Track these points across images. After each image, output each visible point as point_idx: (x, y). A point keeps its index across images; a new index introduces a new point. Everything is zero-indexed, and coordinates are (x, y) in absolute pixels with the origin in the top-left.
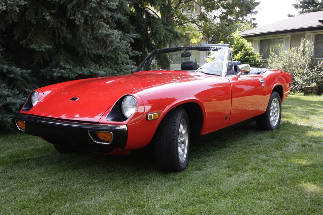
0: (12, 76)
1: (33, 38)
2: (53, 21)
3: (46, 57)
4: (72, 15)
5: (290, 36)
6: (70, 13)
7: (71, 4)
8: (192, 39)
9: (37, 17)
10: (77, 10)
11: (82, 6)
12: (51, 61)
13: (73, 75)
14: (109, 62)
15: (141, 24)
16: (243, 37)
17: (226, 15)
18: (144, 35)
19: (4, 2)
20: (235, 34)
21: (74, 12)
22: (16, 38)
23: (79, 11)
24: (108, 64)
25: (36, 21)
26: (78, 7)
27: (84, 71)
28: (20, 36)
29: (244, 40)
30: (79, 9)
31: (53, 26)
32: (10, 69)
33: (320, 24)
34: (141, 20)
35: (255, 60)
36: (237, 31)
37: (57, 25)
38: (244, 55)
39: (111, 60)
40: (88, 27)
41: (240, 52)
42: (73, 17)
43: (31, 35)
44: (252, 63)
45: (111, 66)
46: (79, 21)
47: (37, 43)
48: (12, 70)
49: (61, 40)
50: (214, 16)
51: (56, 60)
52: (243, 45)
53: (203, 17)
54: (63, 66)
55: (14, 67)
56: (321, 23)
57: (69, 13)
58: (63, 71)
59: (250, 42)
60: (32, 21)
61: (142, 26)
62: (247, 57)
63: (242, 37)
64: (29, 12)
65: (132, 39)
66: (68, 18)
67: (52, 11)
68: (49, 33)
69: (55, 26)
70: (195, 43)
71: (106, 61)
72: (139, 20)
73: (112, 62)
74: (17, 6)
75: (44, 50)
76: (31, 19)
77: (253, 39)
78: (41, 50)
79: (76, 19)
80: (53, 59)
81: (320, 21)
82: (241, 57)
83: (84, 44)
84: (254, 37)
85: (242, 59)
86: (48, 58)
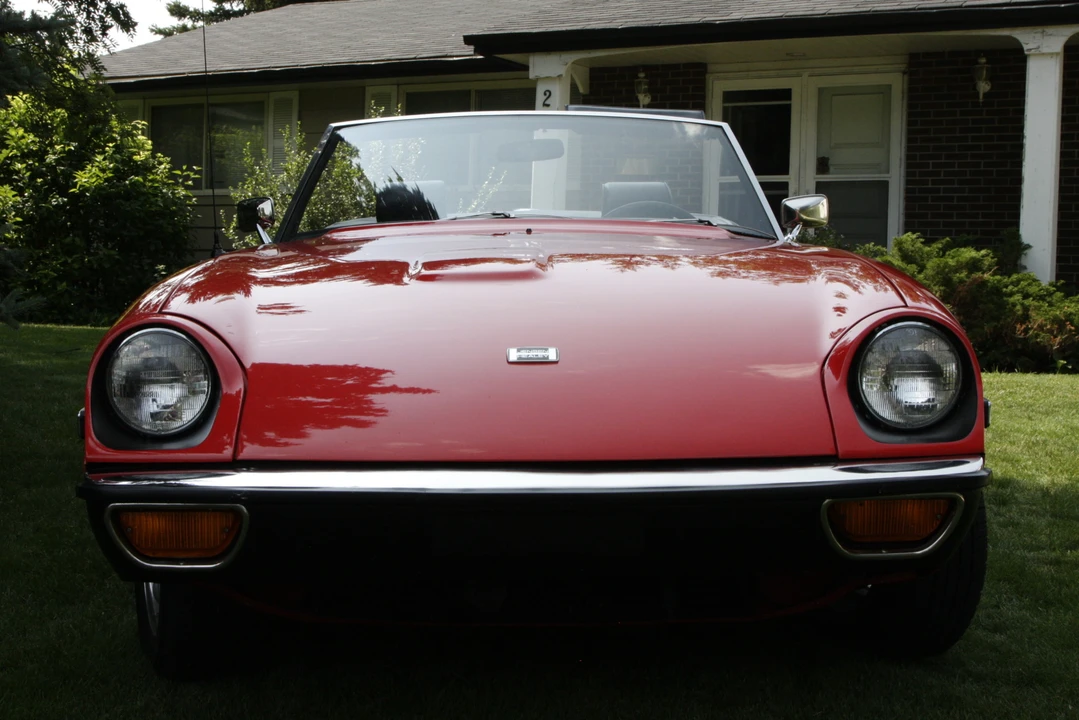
5: (294, 96)
33: (468, 51)
56: (472, 48)
81: (468, 40)
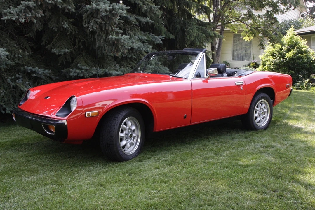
0: (34, 75)
1: (56, 44)
2: (72, 28)
3: (69, 59)
4: (86, 22)
6: (86, 21)
7: (86, 14)
8: (245, 37)
9: (58, 26)
10: (91, 18)
11: (95, 15)
12: (73, 62)
13: (88, 75)
14: (131, 62)
15: (177, 25)
16: (298, 34)
17: (272, 13)
18: (179, 36)
19: (24, 16)
20: (289, 31)
21: (89, 20)
22: (43, 43)
23: (92, 20)
24: (130, 64)
25: (57, 29)
26: (92, 16)
27: (99, 71)
28: (47, 41)
29: (299, 38)
30: (93, 18)
31: (71, 33)
32: (34, 70)
34: (176, 22)
35: (308, 58)
36: (291, 29)
37: (75, 32)
38: (296, 53)
39: (133, 61)
40: (103, 33)
41: (292, 50)
42: (87, 25)
43: (55, 41)
44: (304, 61)
45: (133, 66)
46: (92, 29)
47: (58, 47)
48: (35, 71)
49: (81, 44)
50: (259, 15)
51: (76, 61)
52: (297, 42)
53: (250, 16)
54: (80, 67)
55: (37, 68)
57: (84, 21)
58: (78, 71)
59: (306, 40)
60: (53, 29)
61: (177, 27)
62: (299, 55)
63: (296, 35)
64: (52, 22)
65: (161, 40)
66: (83, 25)
67: (71, 20)
68: (71, 39)
69: (74, 33)
70: (247, 41)
71: (128, 62)
72: (175, 21)
73: (134, 62)
74: (35, 19)
75: (63, 53)
76: (53, 28)
77: (311, 36)
78: (60, 53)
79: (90, 27)
80: (74, 61)
82: (293, 55)
83: (104, 47)
84: (312, 34)
85: (295, 57)
86: (70, 60)
